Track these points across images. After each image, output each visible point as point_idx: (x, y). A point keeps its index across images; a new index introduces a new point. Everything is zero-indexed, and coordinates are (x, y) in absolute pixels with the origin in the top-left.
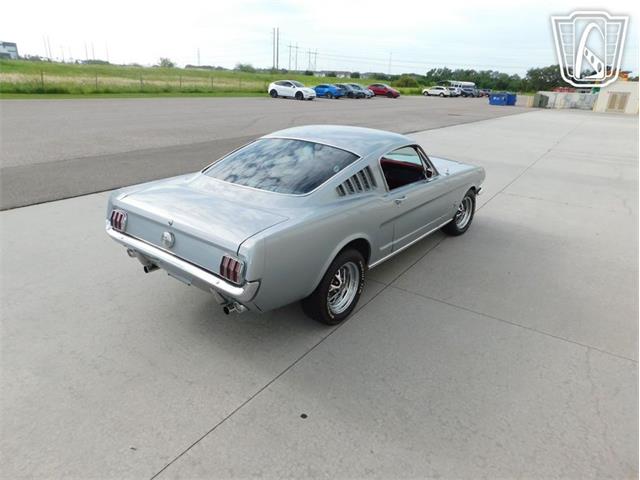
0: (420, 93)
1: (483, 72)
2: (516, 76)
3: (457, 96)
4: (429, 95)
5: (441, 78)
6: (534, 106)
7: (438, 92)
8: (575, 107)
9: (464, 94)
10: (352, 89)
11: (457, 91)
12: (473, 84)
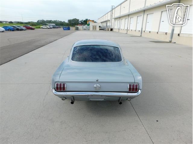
0: (40, 28)
1: (54, 21)
2: (64, 21)
3: (52, 28)
4: (43, 28)
5: (42, 23)
6: (75, 30)
7: (46, 27)
8: (85, 30)
9: (54, 28)
10: (18, 27)
11: (51, 27)
12: (55, 24)
